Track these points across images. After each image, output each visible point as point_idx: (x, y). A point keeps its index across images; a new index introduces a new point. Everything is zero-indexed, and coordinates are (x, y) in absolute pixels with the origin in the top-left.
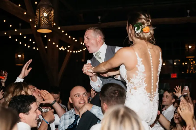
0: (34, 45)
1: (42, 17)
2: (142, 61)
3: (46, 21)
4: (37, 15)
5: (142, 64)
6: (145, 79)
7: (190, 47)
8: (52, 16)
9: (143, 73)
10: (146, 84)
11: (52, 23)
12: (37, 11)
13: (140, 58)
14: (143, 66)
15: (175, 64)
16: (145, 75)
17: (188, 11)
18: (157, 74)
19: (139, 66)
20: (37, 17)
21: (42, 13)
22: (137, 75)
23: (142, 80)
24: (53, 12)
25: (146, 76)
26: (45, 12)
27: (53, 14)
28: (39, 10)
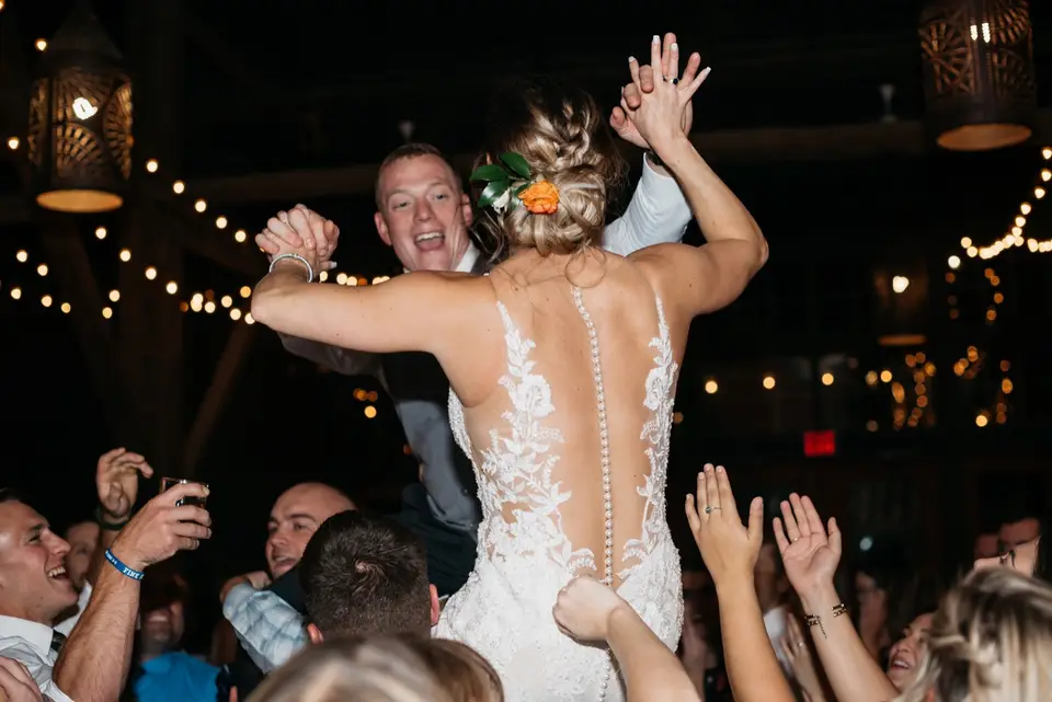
0: (45, 286)
1: (64, 123)
2: (533, 354)
3: (88, 143)
4: (35, 114)
5: (534, 371)
6: (552, 460)
7: (900, 284)
8: (124, 117)
9: (545, 421)
10: (562, 490)
11: (120, 155)
12: (37, 88)
13: (523, 338)
14: (540, 380)
15: (828, 379)
16: (557, 436)
17: (887, 91)
18: (641, 429)
19: (518, 381)
20: (37, 122)
21: (65, 102)
22: (509, 436)
23: (537, 467)
24: (125, 95)
25: (562, 441)
26: (82, 96)
27: (128, 107)
28: (45, 80)
